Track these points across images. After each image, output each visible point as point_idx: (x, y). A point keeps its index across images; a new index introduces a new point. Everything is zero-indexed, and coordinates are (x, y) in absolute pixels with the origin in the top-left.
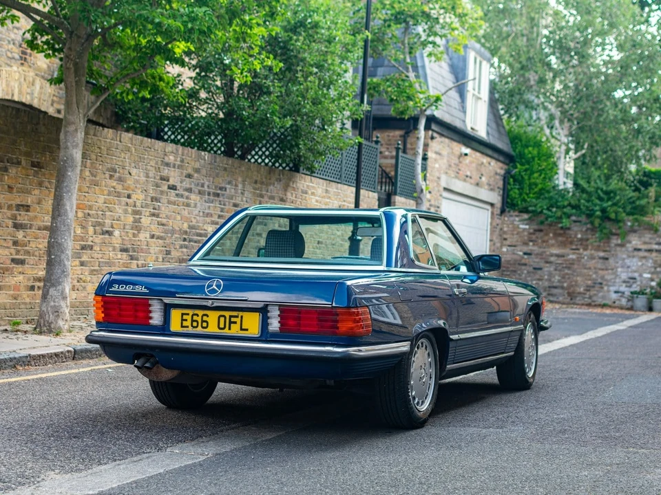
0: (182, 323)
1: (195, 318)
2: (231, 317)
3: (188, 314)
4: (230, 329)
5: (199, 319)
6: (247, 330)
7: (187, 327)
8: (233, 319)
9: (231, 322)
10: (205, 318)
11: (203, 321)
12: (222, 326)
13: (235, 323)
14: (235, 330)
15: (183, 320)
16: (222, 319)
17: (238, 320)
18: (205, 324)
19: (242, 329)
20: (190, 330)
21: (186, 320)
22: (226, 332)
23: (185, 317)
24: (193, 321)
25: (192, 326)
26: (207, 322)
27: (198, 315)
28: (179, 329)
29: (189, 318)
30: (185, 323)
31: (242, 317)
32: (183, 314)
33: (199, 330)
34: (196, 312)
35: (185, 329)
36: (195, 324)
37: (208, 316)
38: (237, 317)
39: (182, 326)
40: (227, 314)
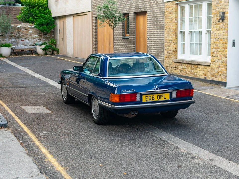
0: (146, 99)
1: (150, 97)
2: (161, 95)
3: (148, 96)
4: (161, 99)
5: (151, 97)
6: (166, 99)
7: (148, 100)
8: (162, 96)
9: (161, 97)
10: (153, 97)
11: (152, 98)
12: (159, 98)
13: (162, 97)
14: (162, 99)
15: (146, 98)
16: (158, 96)
17: (163, 96)
18: (153, 99)
19: (164, 99)
20: (149, 101)
21: (147, 98)
22: (160, 100)
23: (147, 97)
24: (149, 98)
25: (149, 100)
26: (154, 98)
27: (151, 96)
28: (145, 101)
29: (148, 97)
30: (147, 99)
31: (164, 95)
32: (146, 97)
33: (152, 100)
34: (150, 95)
35: (147, 101)
36: (150, 99)
37: (154, 96)
38: (163, 95)
39: (146, 100)
40: (160, 95)
